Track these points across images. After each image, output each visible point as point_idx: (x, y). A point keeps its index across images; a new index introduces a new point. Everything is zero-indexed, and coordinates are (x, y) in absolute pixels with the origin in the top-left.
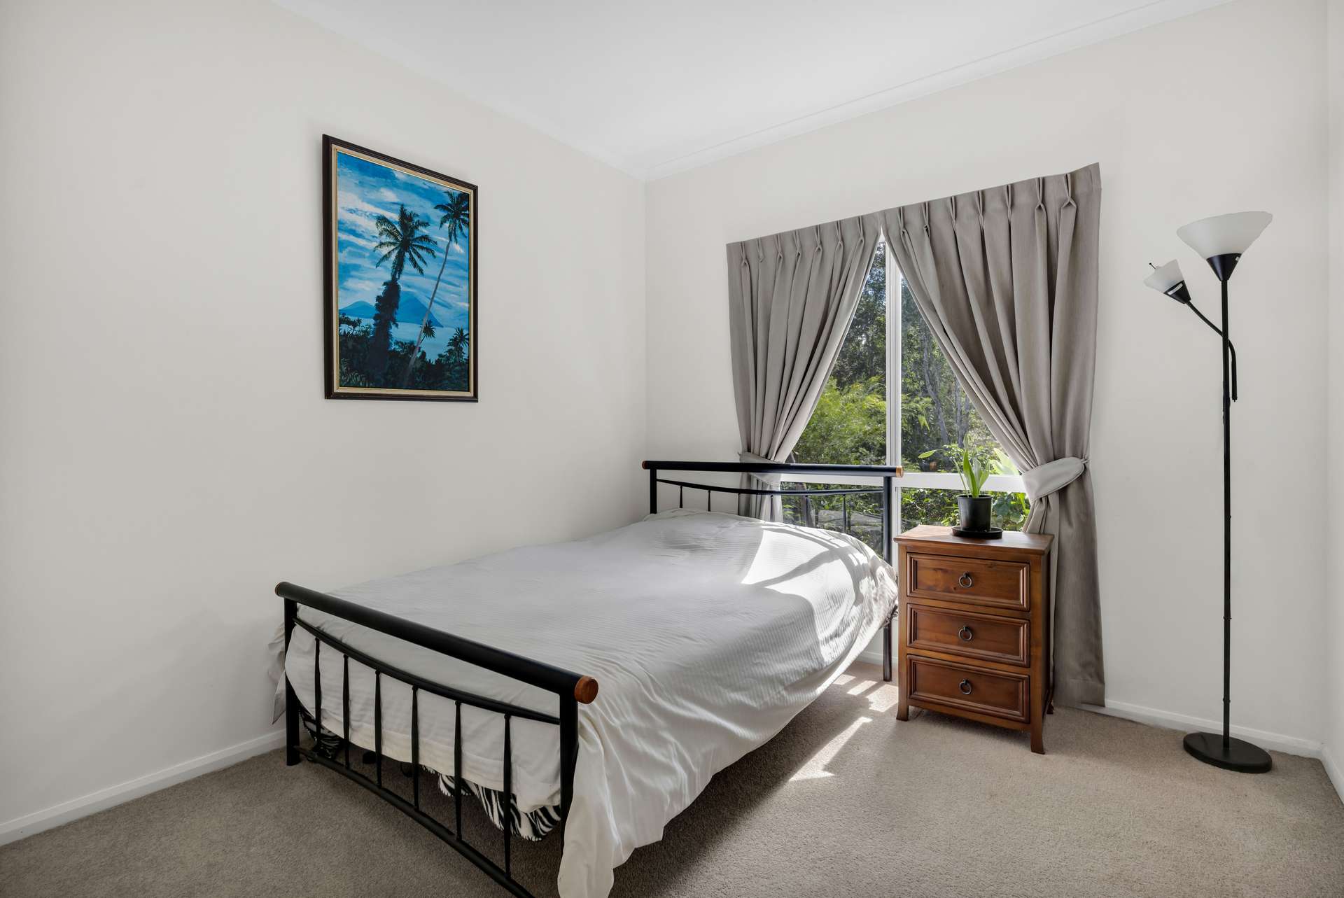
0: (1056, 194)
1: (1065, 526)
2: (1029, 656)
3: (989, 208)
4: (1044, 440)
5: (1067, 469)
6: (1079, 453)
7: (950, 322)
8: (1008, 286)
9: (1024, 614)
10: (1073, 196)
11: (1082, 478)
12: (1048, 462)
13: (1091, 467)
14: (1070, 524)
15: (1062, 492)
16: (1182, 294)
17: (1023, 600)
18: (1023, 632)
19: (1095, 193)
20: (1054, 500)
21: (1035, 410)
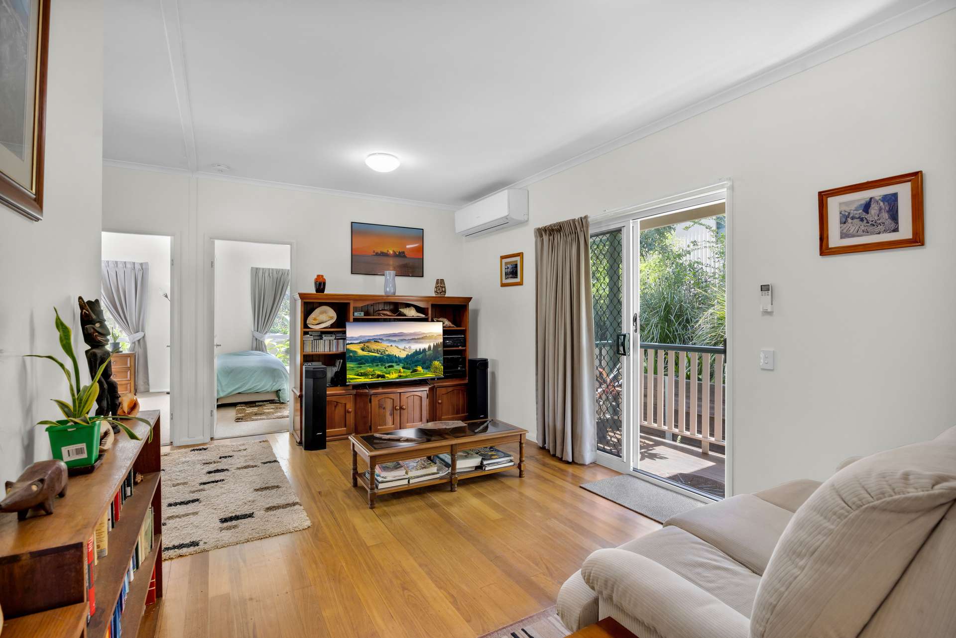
0: (138, 267)
1: (139, 349)
2: (130, 378)
3: (118, 266)
4: (134, 327)
5: (139, 335)
6: (143, 331)
7: (106, 296)
8: (124, 286)
9: (129, 368)
10: (142, 268)
11: (144, 337)
12: (135, 333)
13: (146, 335)
14: (141, 348)
15: (139, 341)
16: (166, 296)
17: (129, 365)
18: (129, 373)
19: (147, 269)
20: (137, 343)
21: (131, 320)
